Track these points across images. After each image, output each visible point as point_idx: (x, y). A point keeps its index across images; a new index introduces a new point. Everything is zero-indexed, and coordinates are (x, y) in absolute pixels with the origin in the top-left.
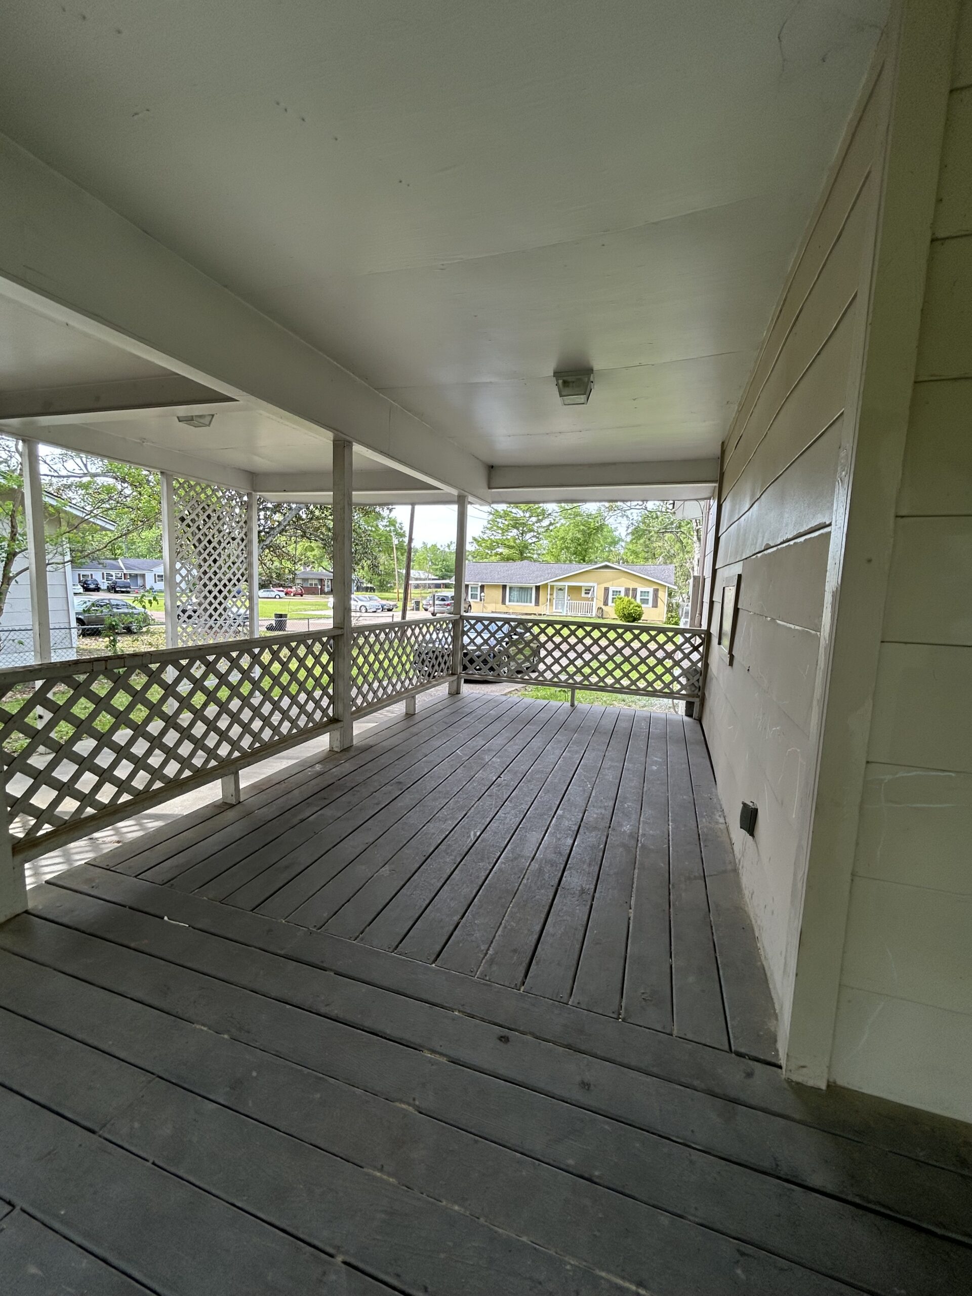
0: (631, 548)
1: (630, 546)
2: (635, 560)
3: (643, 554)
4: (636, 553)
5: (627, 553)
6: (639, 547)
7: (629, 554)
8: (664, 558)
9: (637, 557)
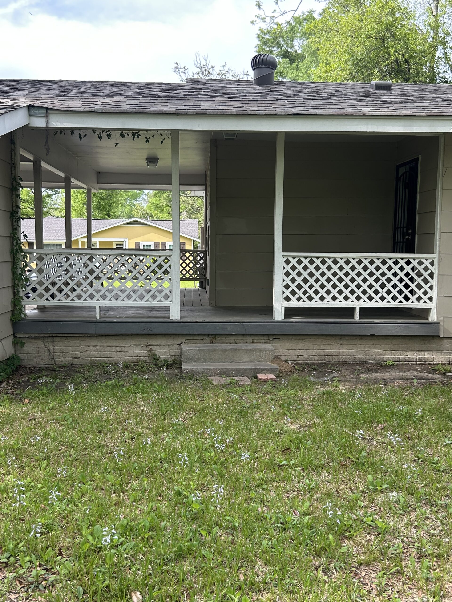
0: (154, 201)
1: (154, 200)
2: (160, 215)
3: (167, 208)
4: (160, 207)
5: (151, 207)
6: (163, 201)
7: (153, 209)
8: (189, 213)
9: (161, 211)
